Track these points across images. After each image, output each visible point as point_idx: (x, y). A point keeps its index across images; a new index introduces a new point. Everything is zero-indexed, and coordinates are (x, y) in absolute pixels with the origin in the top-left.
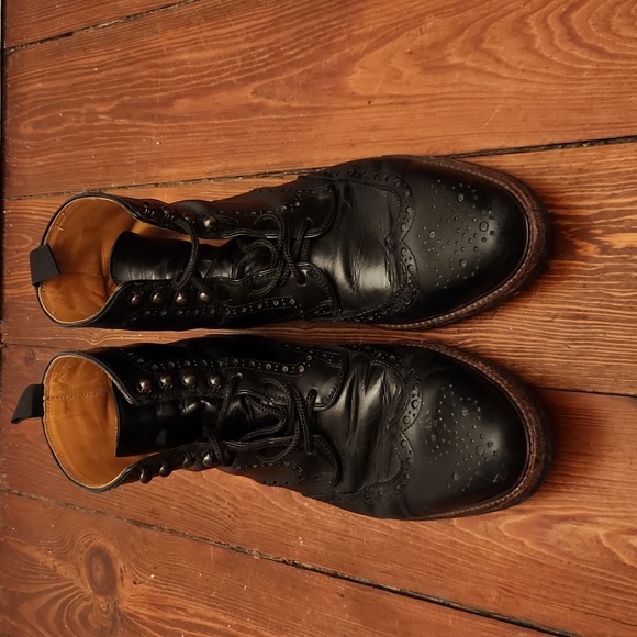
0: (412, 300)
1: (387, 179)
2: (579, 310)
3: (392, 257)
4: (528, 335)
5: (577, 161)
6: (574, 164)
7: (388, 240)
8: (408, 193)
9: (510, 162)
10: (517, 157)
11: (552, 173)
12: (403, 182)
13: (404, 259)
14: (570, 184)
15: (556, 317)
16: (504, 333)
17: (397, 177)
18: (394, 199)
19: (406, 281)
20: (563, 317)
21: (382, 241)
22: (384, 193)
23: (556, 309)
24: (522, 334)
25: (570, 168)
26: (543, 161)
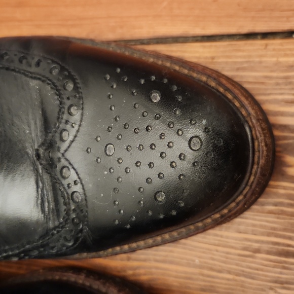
0: (76, 240)
1: (38, 64)
2: (289, 246)
3: (46, 177)
4: (220, 271)
5: (286, 55)
6: (282, 59)
7: (41, 151)
8: (70, 86)
9: (194, 53)
10: (204, 47)
11: (252, 69)
12: (62, 69)
13: (65, 182)
14: (278, 84)
15: (258, 251)
16: (188, 265)
17: (54, 62)
18: (49, 92)
19: (68, 214)
20: (268, 253)
21: (30, 151)
22: (34, 84)
23: (257, 241)
24: (211, 269)
25: (277, 64)
26: (240, 54)
